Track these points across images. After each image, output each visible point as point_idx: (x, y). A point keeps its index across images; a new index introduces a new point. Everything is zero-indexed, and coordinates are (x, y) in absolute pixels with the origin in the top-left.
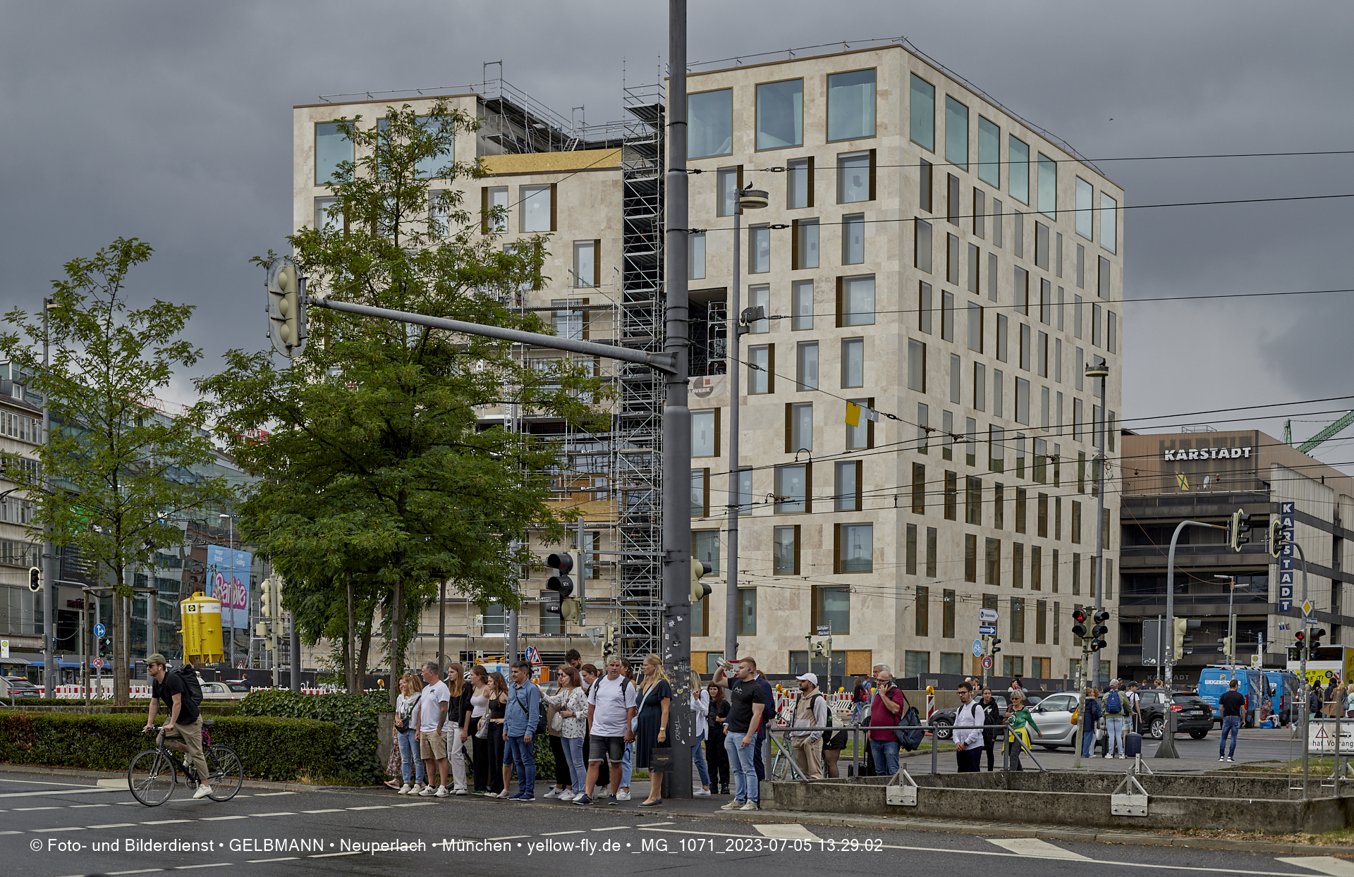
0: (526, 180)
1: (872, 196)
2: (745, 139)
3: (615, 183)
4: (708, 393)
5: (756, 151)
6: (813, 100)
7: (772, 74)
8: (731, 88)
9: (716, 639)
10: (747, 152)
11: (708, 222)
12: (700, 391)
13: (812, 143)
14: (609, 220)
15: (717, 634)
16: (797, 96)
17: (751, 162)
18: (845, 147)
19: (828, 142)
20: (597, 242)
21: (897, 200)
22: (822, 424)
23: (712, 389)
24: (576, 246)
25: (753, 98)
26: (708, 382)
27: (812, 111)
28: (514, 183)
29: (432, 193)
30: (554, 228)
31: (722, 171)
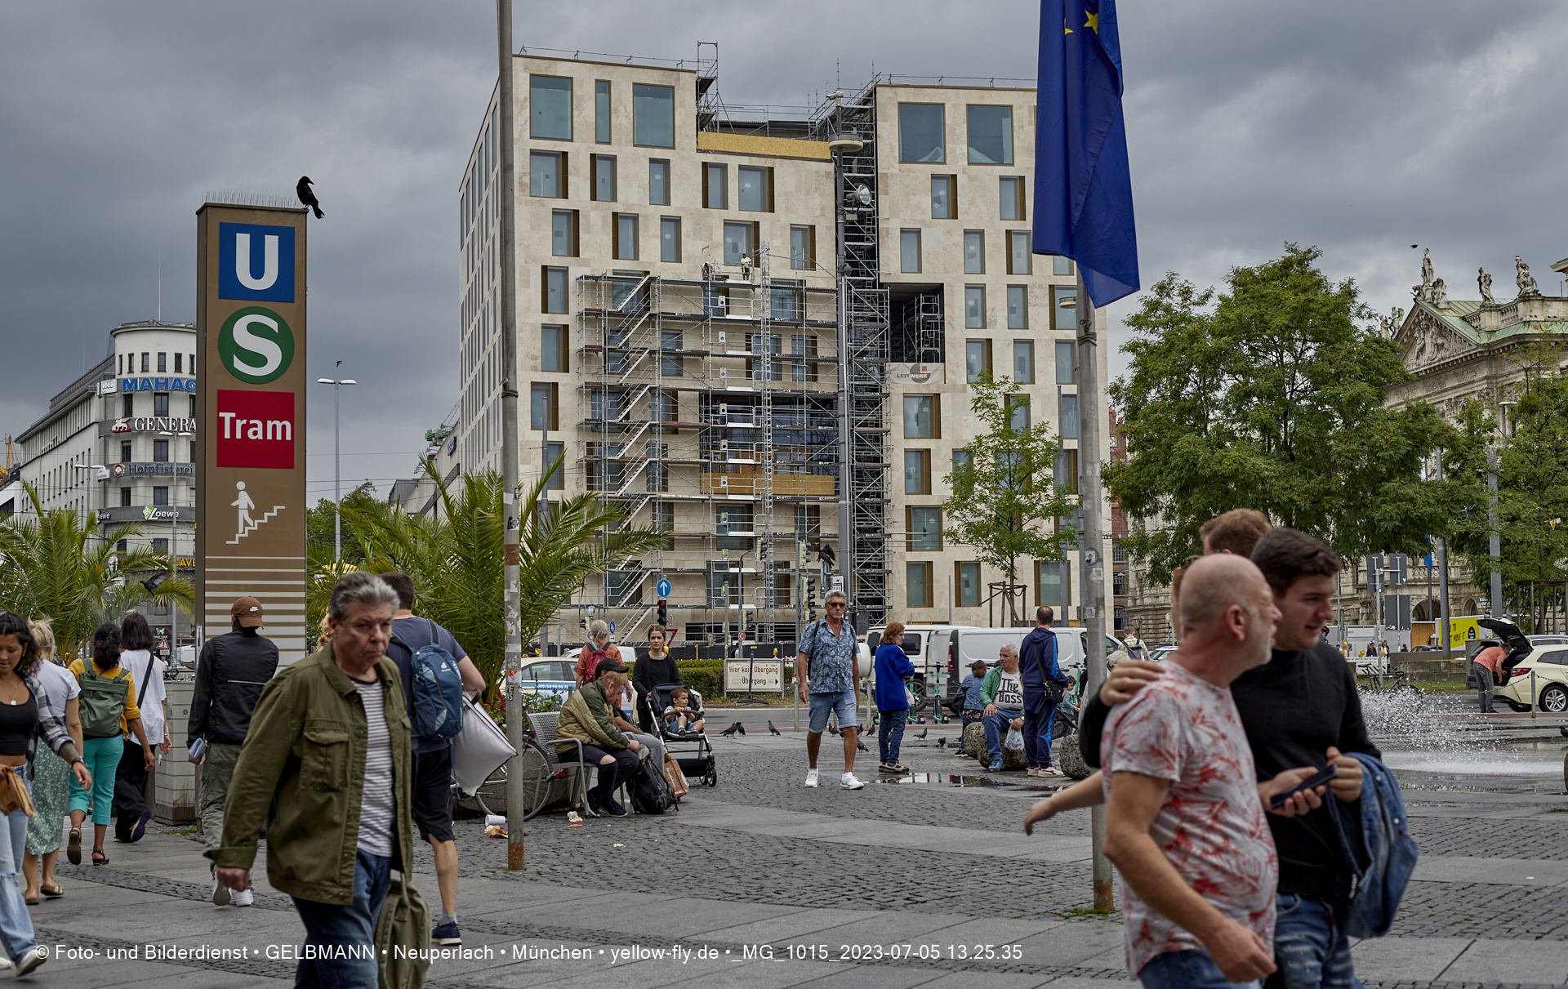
0: (746, 161)
2: (958, 152)
3: (827, 174)
4: (926, 379)
5: (969, 164)
6: (1022, 124)
7: (982, 97)
8: (943, 105)
9: (941, 610)
10: (960, 163)
11: (923, 222)
12: (917, 376)
13: (1023, 164)
14: (823, 208)
16: (1006, 121)
17: (964, 173)
20: (813, 228)
23: (929, 375)
24: (794, 228)
25: (964, 115)
26: (925, 369)
28: (733, 163)
29: (652, 161)
30: (772, 210)
31: (934, 177)
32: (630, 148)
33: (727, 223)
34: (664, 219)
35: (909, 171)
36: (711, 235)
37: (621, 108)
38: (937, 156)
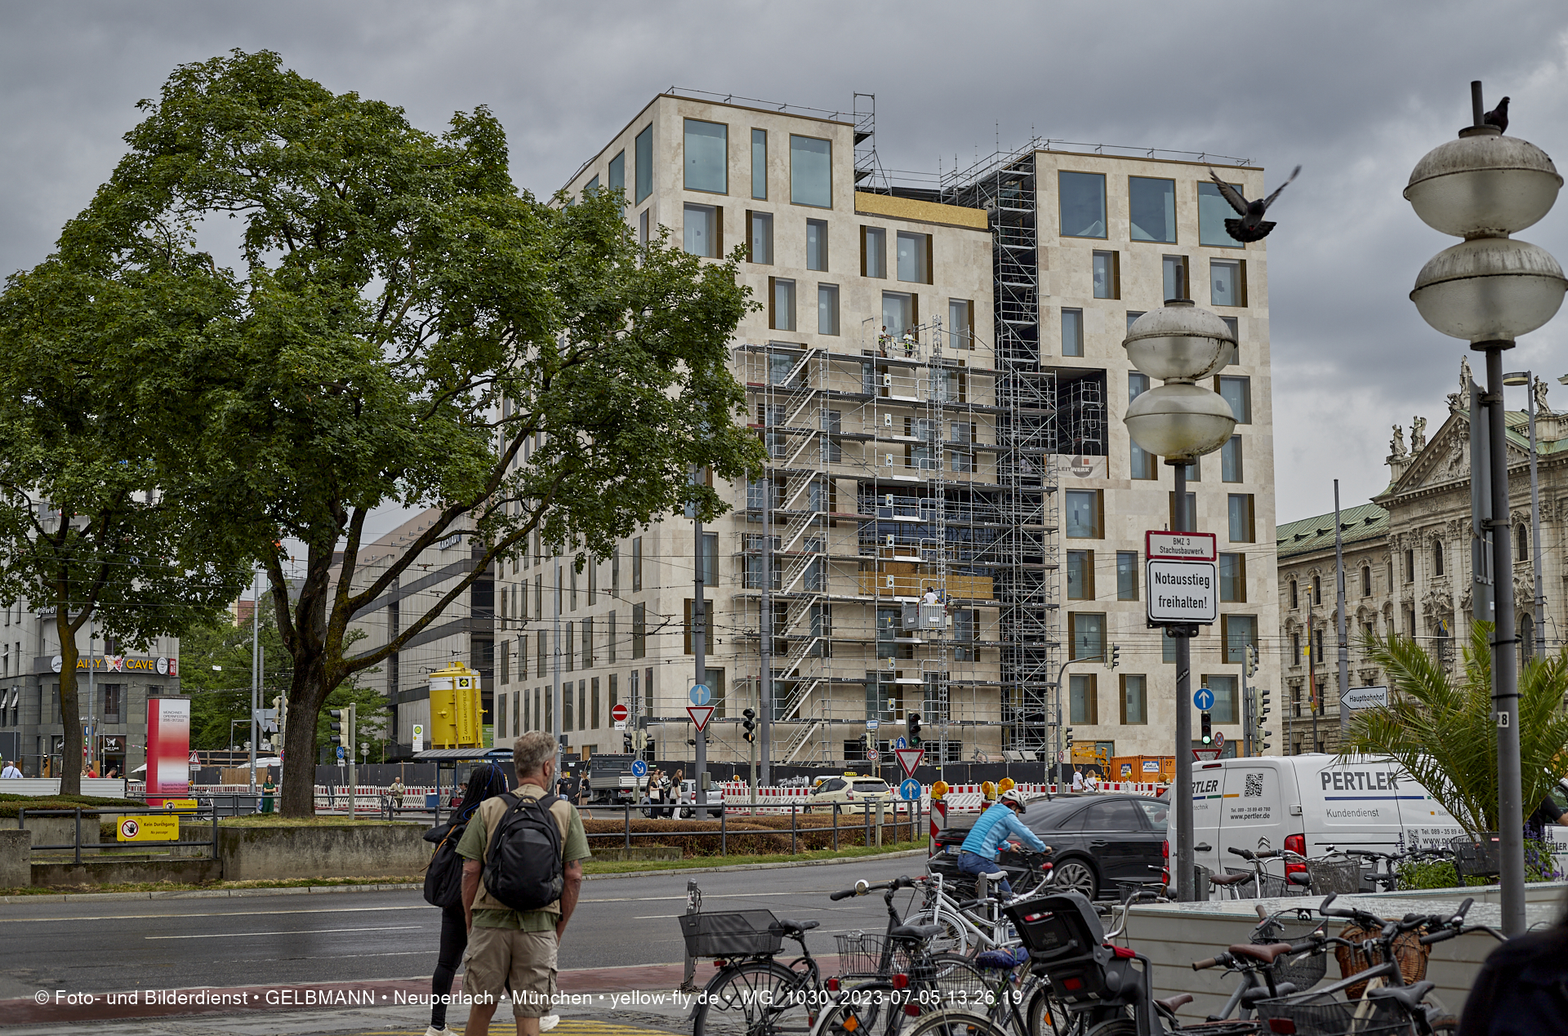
0: (904, 226)
1: (1245, 304)
2: (1120, 227)
3: (986, 244)
4: (1088, 474)
5: (1132, 240)
6: (1185, 203)
7: (1144, 169)
8: (1105, 175)
9: (1106, 728)
10: (1122, 240)
11: (1085, 301)
12: (1079, 470)
13: (1186, 243)
14: (981, 282)
15: (1107, 723)
16: (1168, 196)
17: (1127, 250)
18: (1217, 253)
19: (1201, 245)
20: (971, 303)
21: (1267, 311)
22: (1206, 515)
23: (1091, 469)
24: (953, 303)
25: (1126, 188)
26: (1087, 462)
27: (1185, 213)
28: (892, 227)
29: (810, 221)
30: (930, 282)
31: (1096, 253)
32: (787, 206)
33: (886, 295)
34: (822, 287)
35: (1071, 246)
36: (869, 306)
37: (778, 161)
38: (1097, 230)
